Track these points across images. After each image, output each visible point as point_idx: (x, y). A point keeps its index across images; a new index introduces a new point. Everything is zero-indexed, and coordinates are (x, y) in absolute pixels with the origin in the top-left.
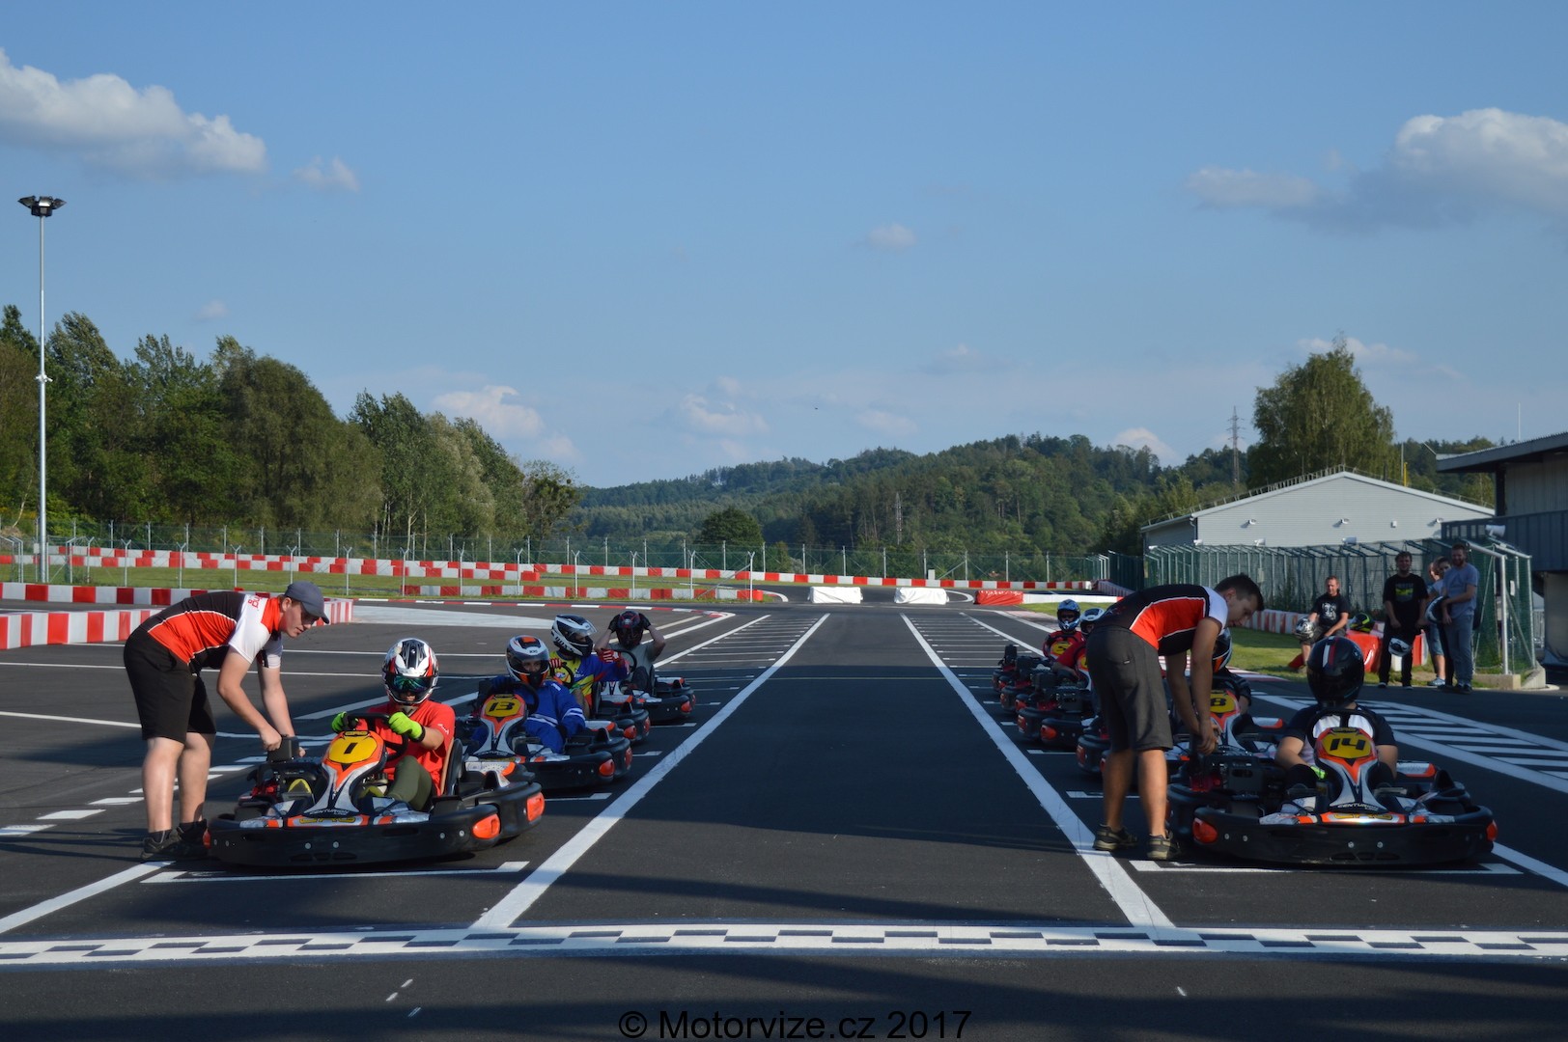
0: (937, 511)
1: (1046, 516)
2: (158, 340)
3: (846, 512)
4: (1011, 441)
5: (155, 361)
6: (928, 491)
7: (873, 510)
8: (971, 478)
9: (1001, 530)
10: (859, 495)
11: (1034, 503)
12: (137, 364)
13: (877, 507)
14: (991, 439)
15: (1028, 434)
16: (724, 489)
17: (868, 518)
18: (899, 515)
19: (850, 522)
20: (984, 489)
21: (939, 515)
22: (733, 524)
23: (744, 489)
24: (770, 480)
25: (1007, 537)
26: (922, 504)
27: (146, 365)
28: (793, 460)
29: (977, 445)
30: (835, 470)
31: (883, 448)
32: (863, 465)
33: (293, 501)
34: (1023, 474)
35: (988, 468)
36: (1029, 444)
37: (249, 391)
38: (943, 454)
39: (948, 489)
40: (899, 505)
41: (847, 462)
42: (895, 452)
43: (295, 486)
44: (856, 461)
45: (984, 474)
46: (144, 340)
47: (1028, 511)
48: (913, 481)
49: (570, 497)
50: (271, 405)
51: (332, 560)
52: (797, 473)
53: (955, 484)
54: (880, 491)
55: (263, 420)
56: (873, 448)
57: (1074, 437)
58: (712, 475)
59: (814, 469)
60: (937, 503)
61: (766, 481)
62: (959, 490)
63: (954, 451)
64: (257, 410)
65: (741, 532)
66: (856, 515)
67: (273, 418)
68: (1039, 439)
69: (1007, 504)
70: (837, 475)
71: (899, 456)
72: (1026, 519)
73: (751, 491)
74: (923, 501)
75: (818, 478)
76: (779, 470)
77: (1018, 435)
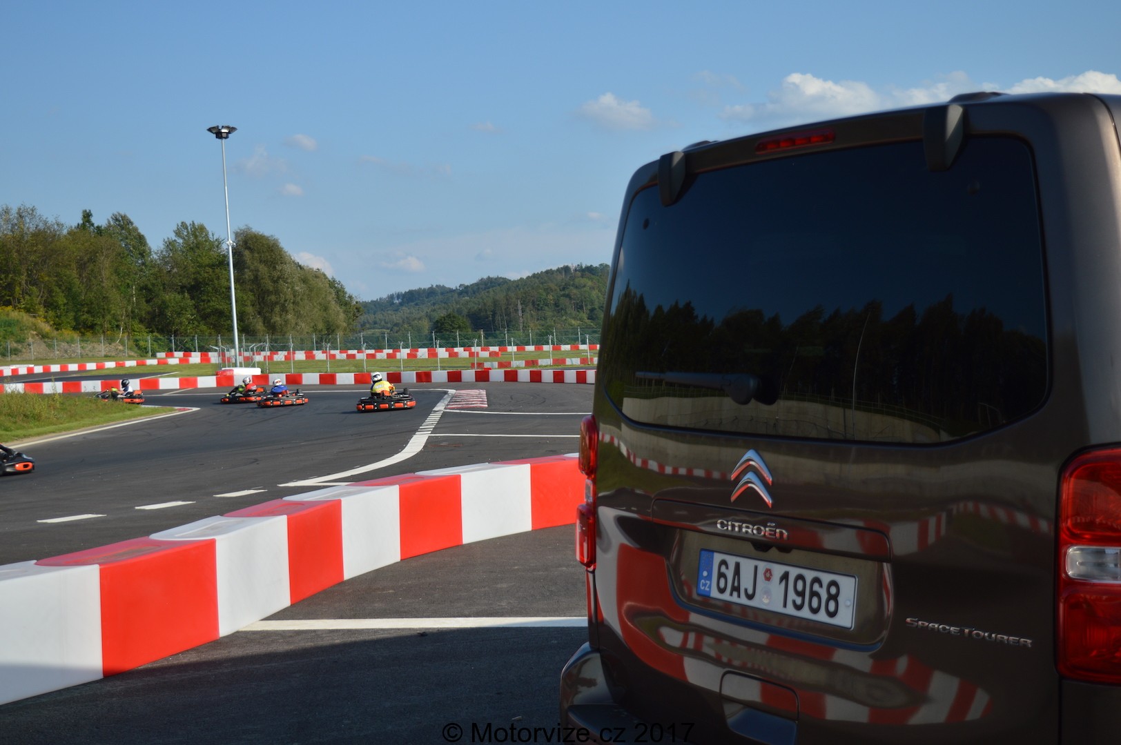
0: (538, 310)
1: (599, 308)
2: (188, 225)
3: (488, 313)
4: (566, 269)
5: (186, 238)
6: (533, 298)
7: (504, 311)
8: (556, 290)
9: (575, 318)
10: (495, 303)
11: (592, 302)
12: (175, 240)
13: (505, 309)
14: (554, 268)
15: (575, 265)
16: (401, 304)
17: (501, 315)
18: (520, 313)
19: (491, 319)
20: (564, 295)
21: (540, 312)
22: (453, 322)
23: (413, 304)
24: (427, 298)
25: (579, 322)
26: (530, 306)
27: (181, 241)
28: (437, 286)
29: (547, 272)
30: (465, 290)
31: (491, 276)
32: (481, 286)
34: (584, 286)
35: (564, 284)
36: (576, 270)
37: (247, 253)
38: (528, 278)
39: (543, 297)
40: (520, 307)
41: (471, 285)
42: (498, 279)
44: (477, 284)
45: (562, 287)
46: (180, 224)
47: (589, 307)
48: (525, 293)
49: (358, 311)
50: (261, 262)
51: (408, 351)
52: (442, 294)
53: (548, 294)
54: (507, 300)
55: (258, 271)
56: (485, 277)
57: (601, 265)
58: (391, 297)
59: (451, 291)
60: (538, 305)
61: (425, 298)
62: (550, 297)
63: (534, 276)
64: (253, 264)
65: (457, 326)
66: (494, 314)
67: (263, 269)
68: (582, 267)
69: (577, 304)
70: (467, 293)
71: (501, 280)
72: (588, 312)
73: (416, 304)
74: (531, 304)
75: (456, 295)
76: (431, 292)
77: (570, 265)
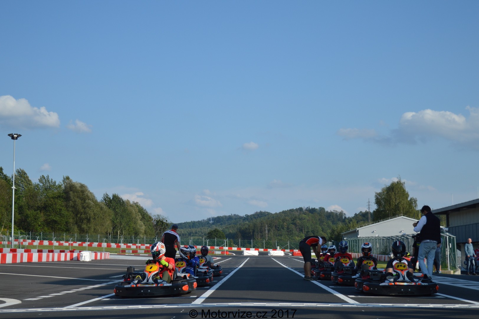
0: (278, 230)
1: (312, 232)
2: (45, 177)
3: (251, 231)
4: (301, 209)
5: (44, 183)
6: (275, 224)
7: (259, 230)
8: (288, 220)
9: (298, 236)
10: (255, 225)
11: (308, 228)
12: (39, 184)
13: (260, 229)
14: (295, 208)
15: (306, 207)
16: (213, 224)
17: (257, 232)
18: (267, 231)
19: (252, 234)
20: (293, 224)
21: (279, 232)
22: (217, 234)
23: (219, 224)
24: (227, 221)
25: (300, 238)
26: (274, 228)
27: (42, 184)
28: (234, 215)
29: (290, 210)
30: (247, 218)
31: (262, 211)
32: (255, 216)
33: (84, 226)
34: (304, 219)
35: (294, 217)
36: (306, 210)
37: (71, 193)
38: (280, 213)
39: (281, 224)
40: (267, 229)
41: (251, 215)
42: (265, 213)
43: (85, 221)
44: (253, 215)
45: (293, 219)
46: (42, 176)
47: (306, 230)
48: (271, 221)
49: (167, 225)
50: (78, 197)
51: (97, 243)
52: (235, 219)
53: (284, 222)
54: (261, 224)
55: (75, 201)
56: (259, 211)
57: (320, 208)
58: (209, 219)
59: (241, 218)
60: (278, 228)
61: (226, 221)
62: (285, 224)
63: (283, 212)
64: (74, 198)
65: (219, 236)
66: (254, 231)
67: (78, 201)
68: (309, 208)
69: (300, 228)
70: (248, 219)
71: (267, 214)
72: (305, 233)
73: (221, 224)
74: (274, 227)
75: (242, 220)
76: (230, 218)
77: (303, 207)
